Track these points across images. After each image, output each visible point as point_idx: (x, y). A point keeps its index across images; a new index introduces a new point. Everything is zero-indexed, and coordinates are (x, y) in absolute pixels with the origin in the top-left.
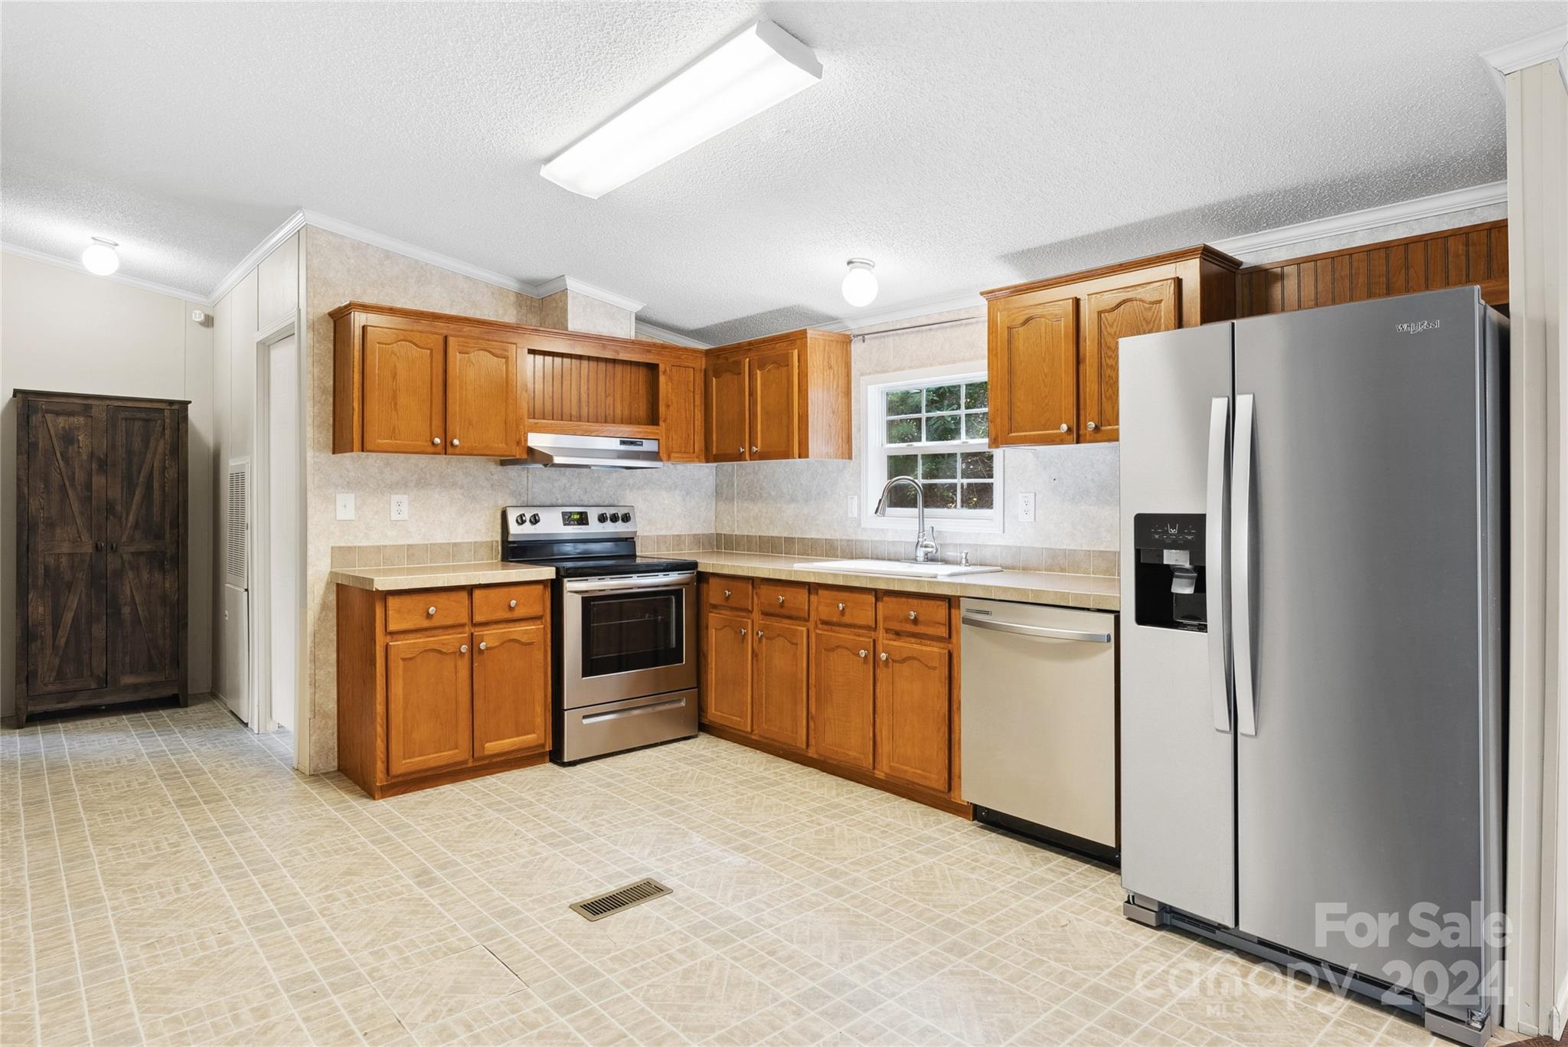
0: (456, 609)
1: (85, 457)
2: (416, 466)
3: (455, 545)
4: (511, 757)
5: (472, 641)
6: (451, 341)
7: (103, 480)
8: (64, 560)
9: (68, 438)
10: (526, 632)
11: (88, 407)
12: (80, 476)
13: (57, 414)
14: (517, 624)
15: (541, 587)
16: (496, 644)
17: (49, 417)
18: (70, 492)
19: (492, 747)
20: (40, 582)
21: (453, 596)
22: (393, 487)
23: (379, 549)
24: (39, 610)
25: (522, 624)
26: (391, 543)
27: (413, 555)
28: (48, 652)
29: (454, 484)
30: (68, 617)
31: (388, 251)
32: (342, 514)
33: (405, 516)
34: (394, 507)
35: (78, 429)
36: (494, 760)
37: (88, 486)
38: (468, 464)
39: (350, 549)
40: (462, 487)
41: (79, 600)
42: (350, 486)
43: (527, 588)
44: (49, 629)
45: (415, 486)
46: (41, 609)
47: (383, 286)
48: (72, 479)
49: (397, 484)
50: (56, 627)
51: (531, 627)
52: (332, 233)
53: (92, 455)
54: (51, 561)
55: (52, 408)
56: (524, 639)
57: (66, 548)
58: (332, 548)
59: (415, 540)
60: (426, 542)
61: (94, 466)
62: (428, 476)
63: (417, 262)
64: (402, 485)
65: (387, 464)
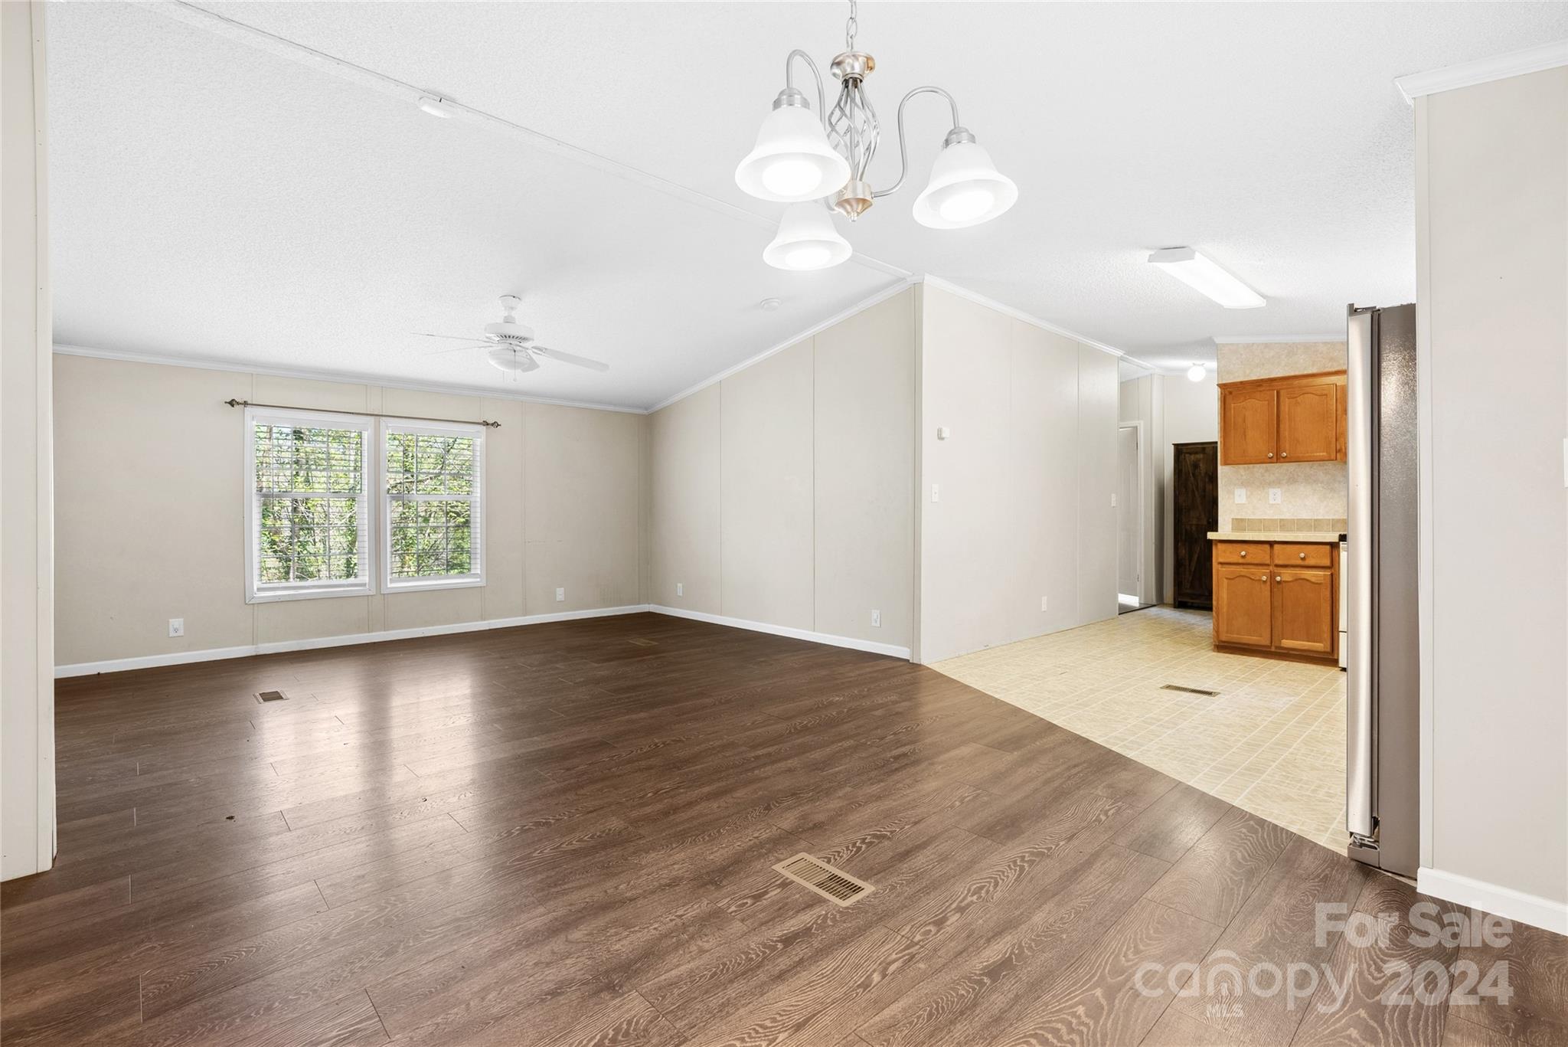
0: (1261, 554)
1: (1203, 475)
2: (1287, 470)
3: (1316, 520)
4: (1305, 654)
5: (1272, 576)
6: (1282, 393)
7: (1211, 487)
8: (1194, 528)
9: (1196, 466)
10: (1314, 576)
11: (1204, 449)
12: (1201, 485)
13: (1190, 454)
14: (1310, 569)
15: (1328, 547)
16: (1290, 579)
17: (1187, 455)
18: (1196, 493)
19: (1287, 643)
20: (1183, 538)
21: (1260, 546)
22: (1271, 484)
23: (1260, 520)
24: (1183, 552)
25: (1314, 569)
26: (1269, 518)
27: (1284, 525)
28: (1187, 573)
29: (1316, 481)
30: (1196, 557)
31: (1266, 344)
32: (1238, 500)
33: (1279, 501)
34: (1271, 496)
35: (1199, 461)
36: (1291, 652)
37: (1204, 491)
38: (1327, 467)
39: (1242, 520)
40: (1322, 482)
41: (1200, 548)
42: (1244, 484)
43: (1316, 546)
44: (1187, 563)
45: (1286, 483)
46: (1184, 551)
47: (1263, 364)
48: (1197, 487)
49: (1274, 482)
50: (1190, 561)
51: (1321, 573)
52: (1231, 344)
53: (1206, 473)
54: (1188, 528)
55: (1188, 451)
56: (1313, 580)
57: (1194, 522)
58: (1233, 519)
59: (1287, 516)
60: (1293, 518)
61: (1207, 480)
62: (1296, 476)
63: (1287, 344)
64: (1277, 483)
65: (1267, 470)
